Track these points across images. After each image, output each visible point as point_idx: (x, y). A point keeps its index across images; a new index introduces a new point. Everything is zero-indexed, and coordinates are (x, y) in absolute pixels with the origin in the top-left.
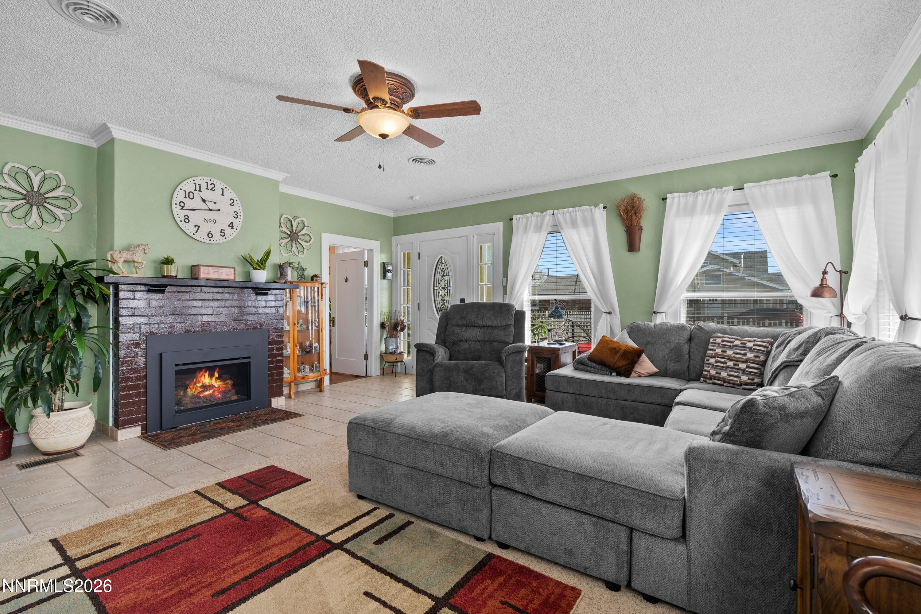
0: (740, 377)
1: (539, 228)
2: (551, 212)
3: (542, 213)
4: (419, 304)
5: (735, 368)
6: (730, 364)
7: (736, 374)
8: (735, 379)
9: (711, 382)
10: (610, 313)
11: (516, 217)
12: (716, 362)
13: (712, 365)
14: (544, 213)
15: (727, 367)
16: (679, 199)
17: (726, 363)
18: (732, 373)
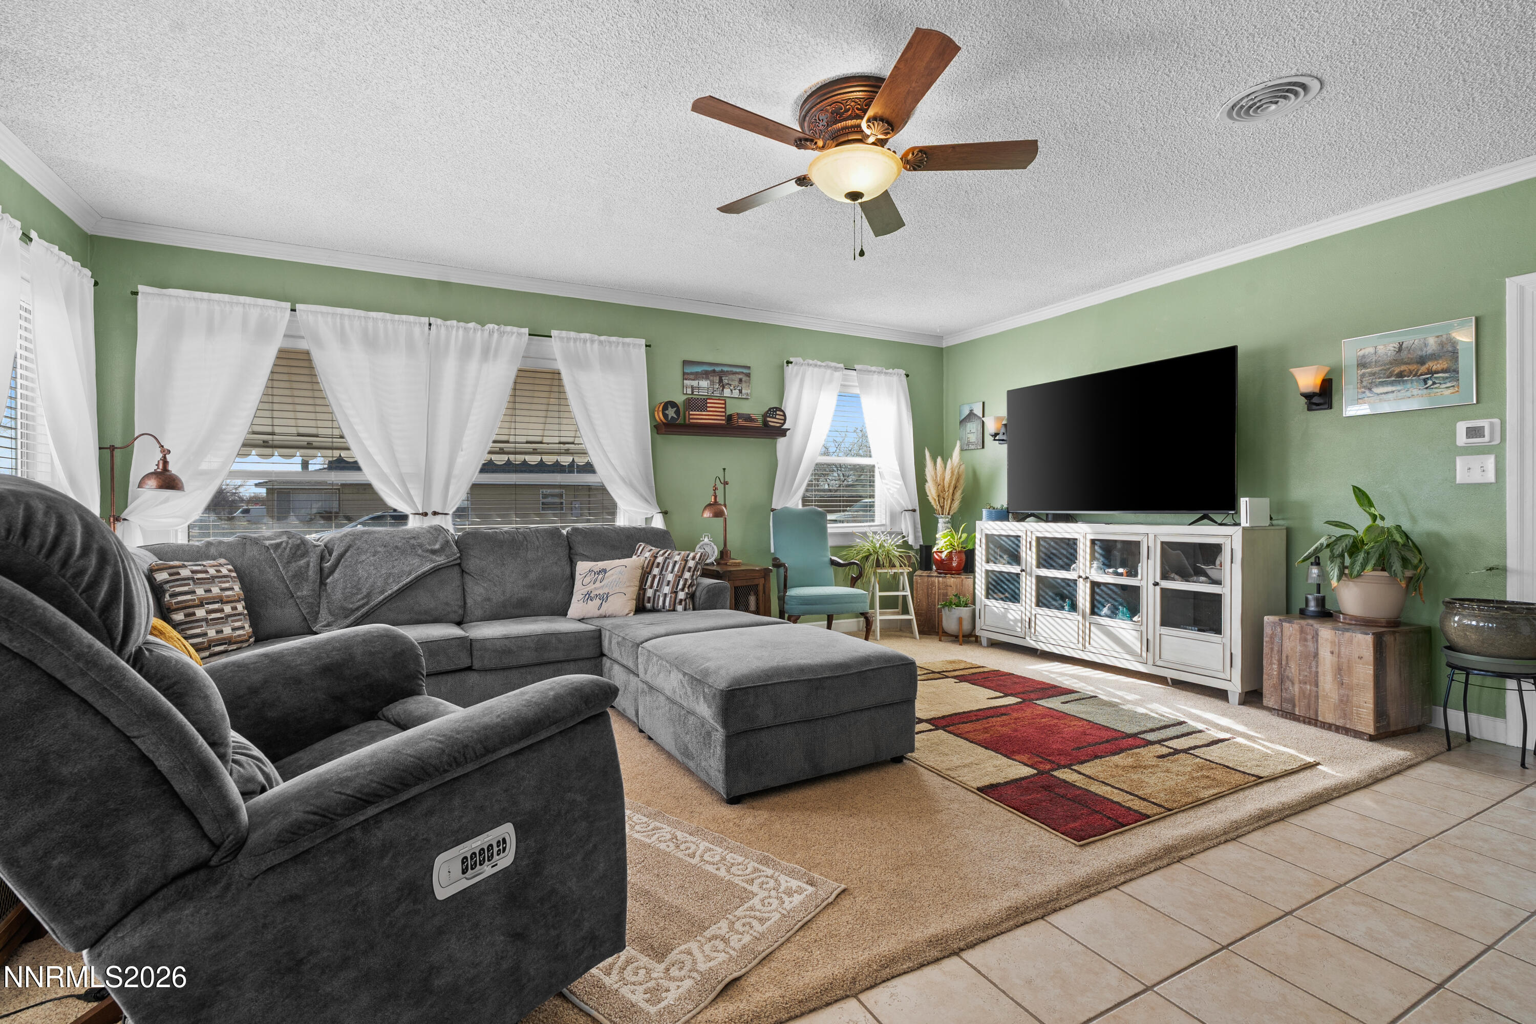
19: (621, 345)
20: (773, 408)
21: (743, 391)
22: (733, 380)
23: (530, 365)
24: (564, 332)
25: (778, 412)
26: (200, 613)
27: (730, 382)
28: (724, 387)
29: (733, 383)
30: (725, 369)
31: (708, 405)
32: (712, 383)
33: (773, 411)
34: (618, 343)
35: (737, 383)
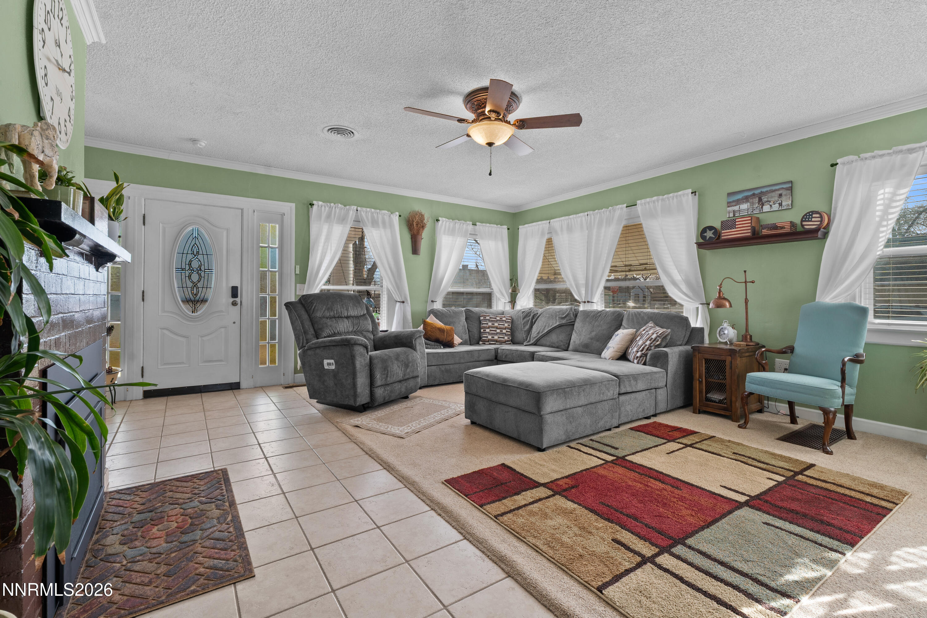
0: (504, 338)
1: (342, 220)
2: (355, 207)
3: (345, 206)
4: (143, 292)
5: (501, 333)
6: (498, 331)
7: (502, 336)
8: (502, 339)
9: (488, 343)
10: (403, 302)
11: (318, 203)
12: (490, 331)
13: (489, 333)
14: (348, 207)
15: (497, 333)
16: (446, 223)
17: (496, 331)
18: (500, 336)
19: (675, 198)
20: (809, 213)
21: (783, 204)
22: (772, 197)
23: (631, 222)
24: (643, 200)
25: (814, 216)
26: (488, 330)
27: (769, 200)
28: (763, 205)
29: (773, 199)
30: (764, 190)
31: (737, 223)
32: (753, 204)
33: (809, 215)
34: (673, 197)
35: (776, 198)
